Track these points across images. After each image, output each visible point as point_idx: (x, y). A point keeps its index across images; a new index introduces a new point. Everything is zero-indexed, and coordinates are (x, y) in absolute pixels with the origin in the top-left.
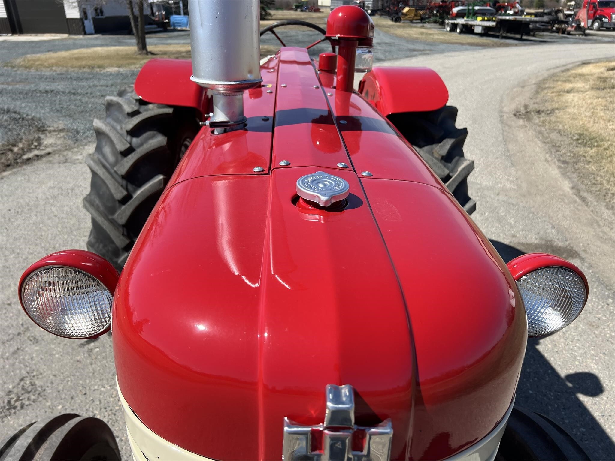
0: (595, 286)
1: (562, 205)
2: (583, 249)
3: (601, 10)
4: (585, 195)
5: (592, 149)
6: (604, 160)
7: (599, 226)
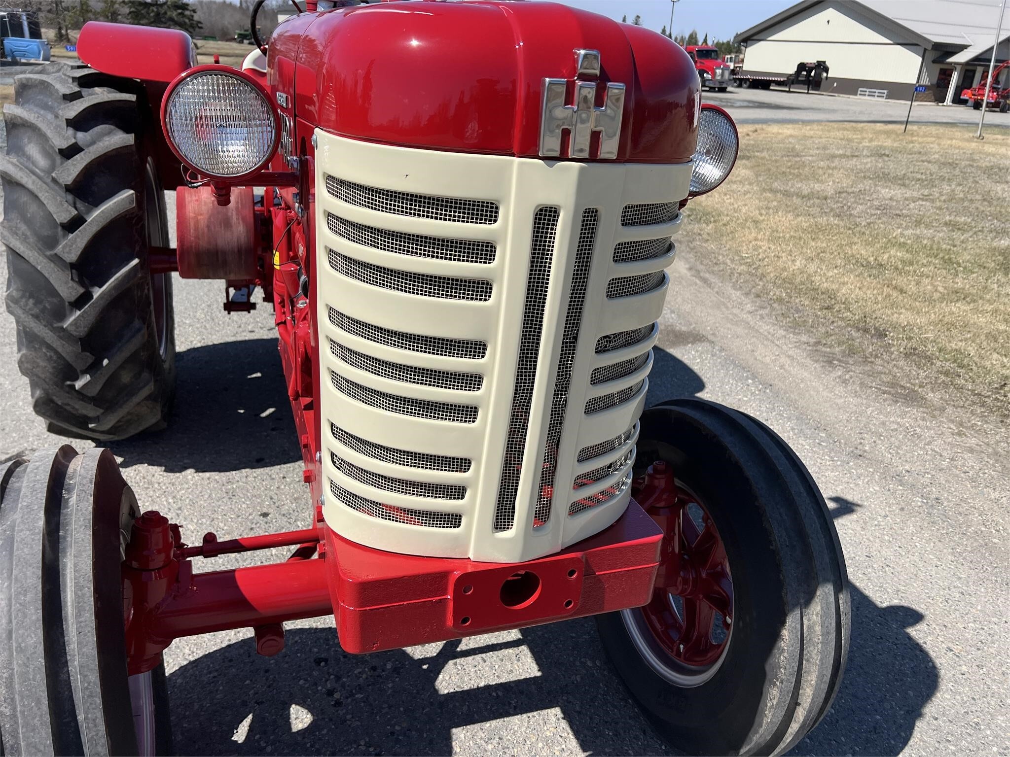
0: (731, 368)
1: (680, 288)
2: (711, 332)
3: (701, 63)
4: (707, 275)
5: (708, 225)
6: (725, 237)
7: (727, 308)
